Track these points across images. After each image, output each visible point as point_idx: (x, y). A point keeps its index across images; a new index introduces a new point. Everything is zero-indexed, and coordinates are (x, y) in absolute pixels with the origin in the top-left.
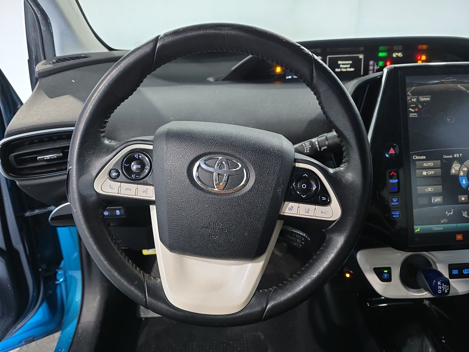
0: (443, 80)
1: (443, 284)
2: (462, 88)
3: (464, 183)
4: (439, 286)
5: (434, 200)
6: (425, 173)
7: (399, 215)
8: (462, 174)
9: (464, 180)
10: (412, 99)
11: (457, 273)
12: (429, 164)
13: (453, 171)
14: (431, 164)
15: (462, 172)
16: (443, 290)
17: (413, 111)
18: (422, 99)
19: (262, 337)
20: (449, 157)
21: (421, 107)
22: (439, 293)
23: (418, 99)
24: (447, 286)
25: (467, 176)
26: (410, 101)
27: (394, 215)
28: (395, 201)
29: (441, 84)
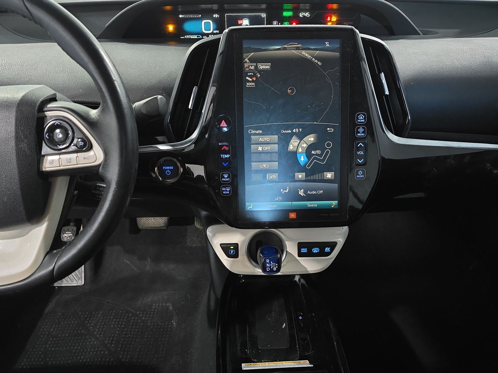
0: (286, 46)
1: (271, 262)
2: (307, 55)
3: (302, 160)
4: (267, 264)
5: (269, 177)
6: (260, 149)
7: (230, 191)
8: (300, 150)
9: (302, 157)
10: (250, 67)
11: (306, 251)
12: (265, 139)
13: (291, 147)
14: (267, 138)
15: (300, 148)
16: (272, 268)
17: (251, 80)
18: (261, 67)
19: (171, 308)
20: (287, 132)
21: (259, 75)
22: (267, 270)
23: (256, 67)
24: (276, 264)
25: (306, 153)
26: (247, 68)
27: (224, 191)
28: (226, 176)
29: (284, 50)
